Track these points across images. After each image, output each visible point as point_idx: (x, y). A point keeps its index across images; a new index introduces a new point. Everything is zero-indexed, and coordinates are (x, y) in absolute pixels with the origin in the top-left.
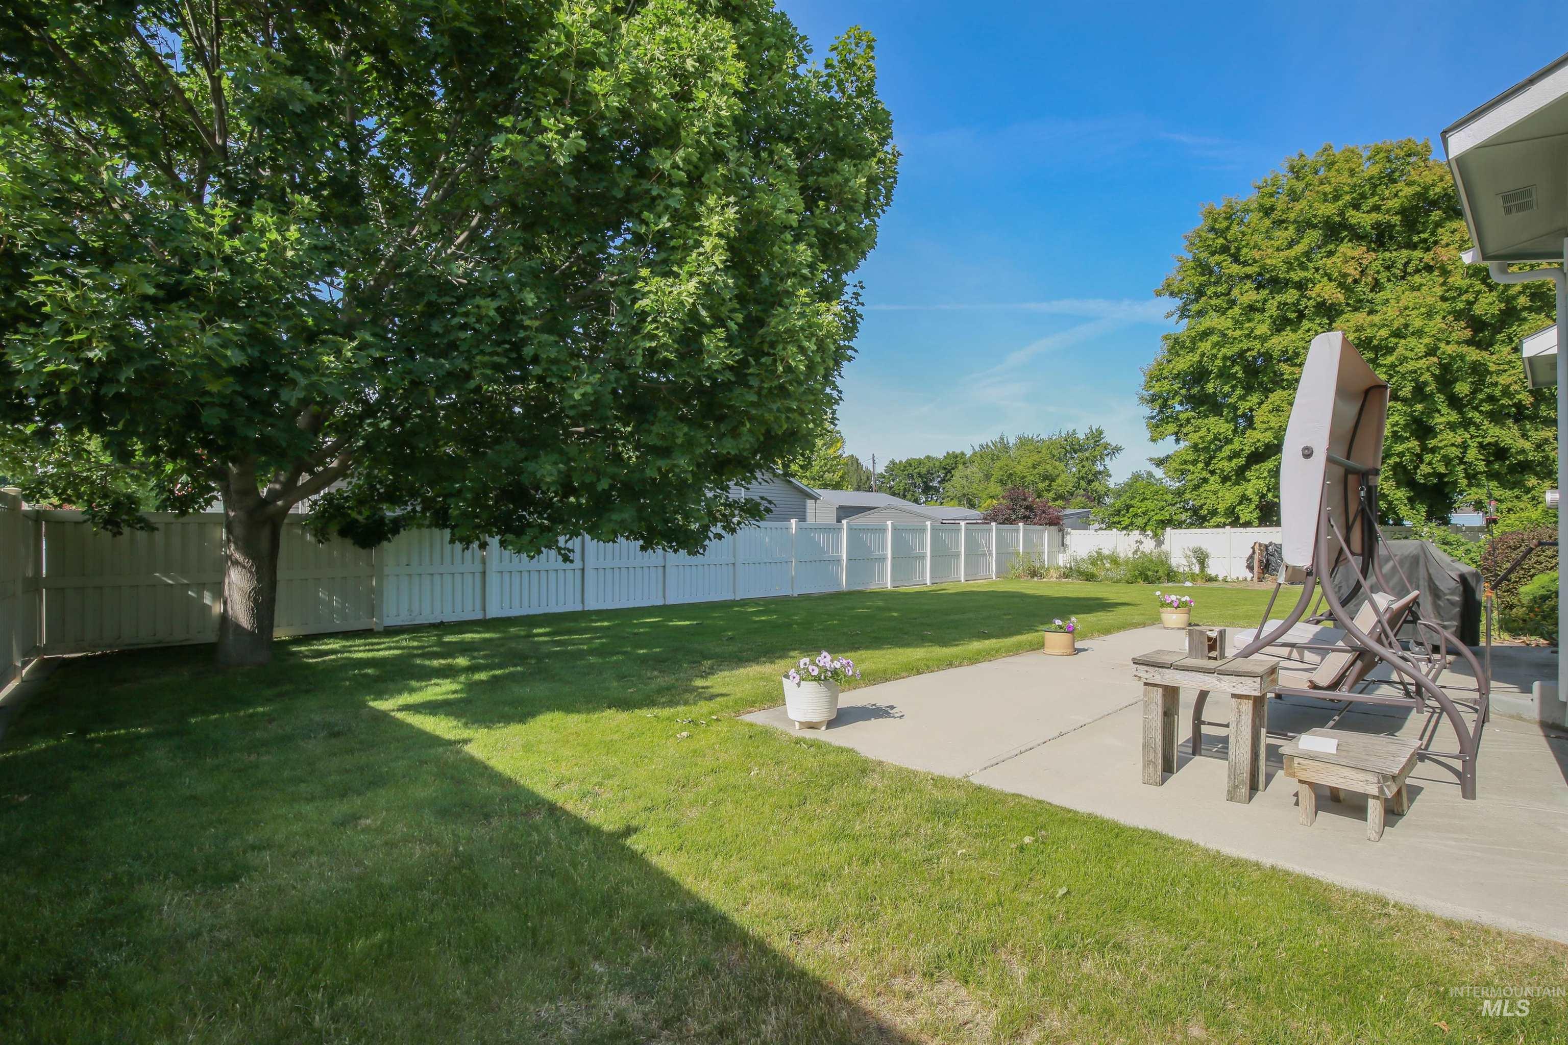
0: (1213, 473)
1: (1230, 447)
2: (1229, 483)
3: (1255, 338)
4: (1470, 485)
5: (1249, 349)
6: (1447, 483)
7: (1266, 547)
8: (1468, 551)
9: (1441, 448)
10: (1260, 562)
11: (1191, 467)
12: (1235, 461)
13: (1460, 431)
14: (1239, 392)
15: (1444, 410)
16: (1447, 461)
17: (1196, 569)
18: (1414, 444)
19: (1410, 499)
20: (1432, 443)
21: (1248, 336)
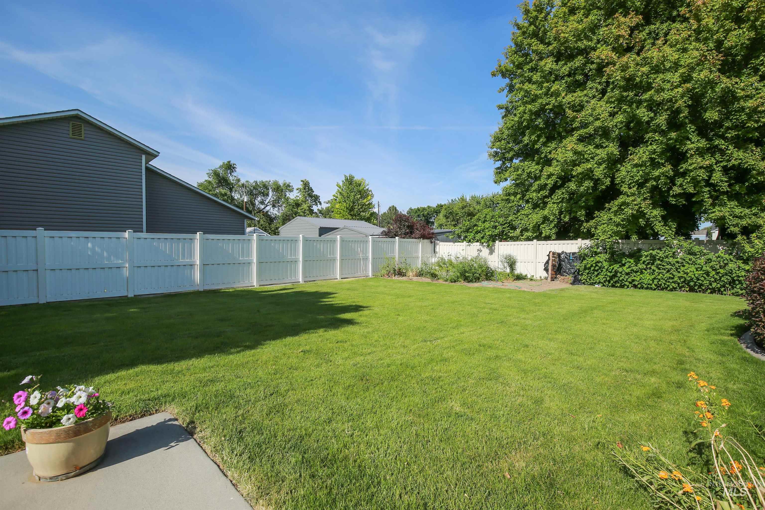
0: (527, 202)
1: (538, 183)
2: (538, 209)
3: (552, 96)
4: (713, 205)
5: (547, 104)
6: (696, 202)
7: (559, 255)
8: (710, 260)
9: (691, 171)
10: (553, 266)
11: (512, 198)
12: (541, 192)
13: (707, 156)
14: (542, 140)
15: (695, 138)
16: (695, 182)
17: (508, 270)
18: (668, 168)
19: (663, 217)
20: (684, 167)
21: (546, 94)
